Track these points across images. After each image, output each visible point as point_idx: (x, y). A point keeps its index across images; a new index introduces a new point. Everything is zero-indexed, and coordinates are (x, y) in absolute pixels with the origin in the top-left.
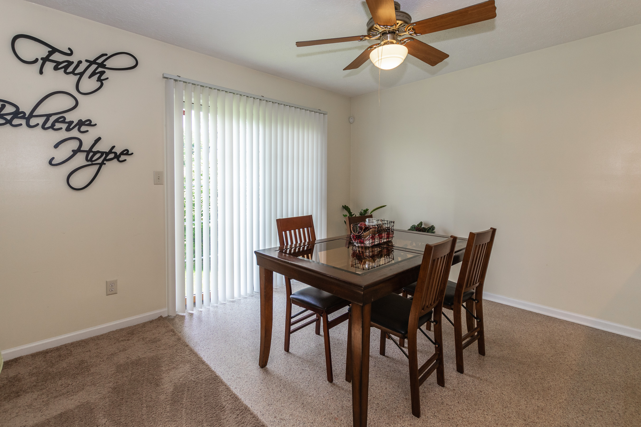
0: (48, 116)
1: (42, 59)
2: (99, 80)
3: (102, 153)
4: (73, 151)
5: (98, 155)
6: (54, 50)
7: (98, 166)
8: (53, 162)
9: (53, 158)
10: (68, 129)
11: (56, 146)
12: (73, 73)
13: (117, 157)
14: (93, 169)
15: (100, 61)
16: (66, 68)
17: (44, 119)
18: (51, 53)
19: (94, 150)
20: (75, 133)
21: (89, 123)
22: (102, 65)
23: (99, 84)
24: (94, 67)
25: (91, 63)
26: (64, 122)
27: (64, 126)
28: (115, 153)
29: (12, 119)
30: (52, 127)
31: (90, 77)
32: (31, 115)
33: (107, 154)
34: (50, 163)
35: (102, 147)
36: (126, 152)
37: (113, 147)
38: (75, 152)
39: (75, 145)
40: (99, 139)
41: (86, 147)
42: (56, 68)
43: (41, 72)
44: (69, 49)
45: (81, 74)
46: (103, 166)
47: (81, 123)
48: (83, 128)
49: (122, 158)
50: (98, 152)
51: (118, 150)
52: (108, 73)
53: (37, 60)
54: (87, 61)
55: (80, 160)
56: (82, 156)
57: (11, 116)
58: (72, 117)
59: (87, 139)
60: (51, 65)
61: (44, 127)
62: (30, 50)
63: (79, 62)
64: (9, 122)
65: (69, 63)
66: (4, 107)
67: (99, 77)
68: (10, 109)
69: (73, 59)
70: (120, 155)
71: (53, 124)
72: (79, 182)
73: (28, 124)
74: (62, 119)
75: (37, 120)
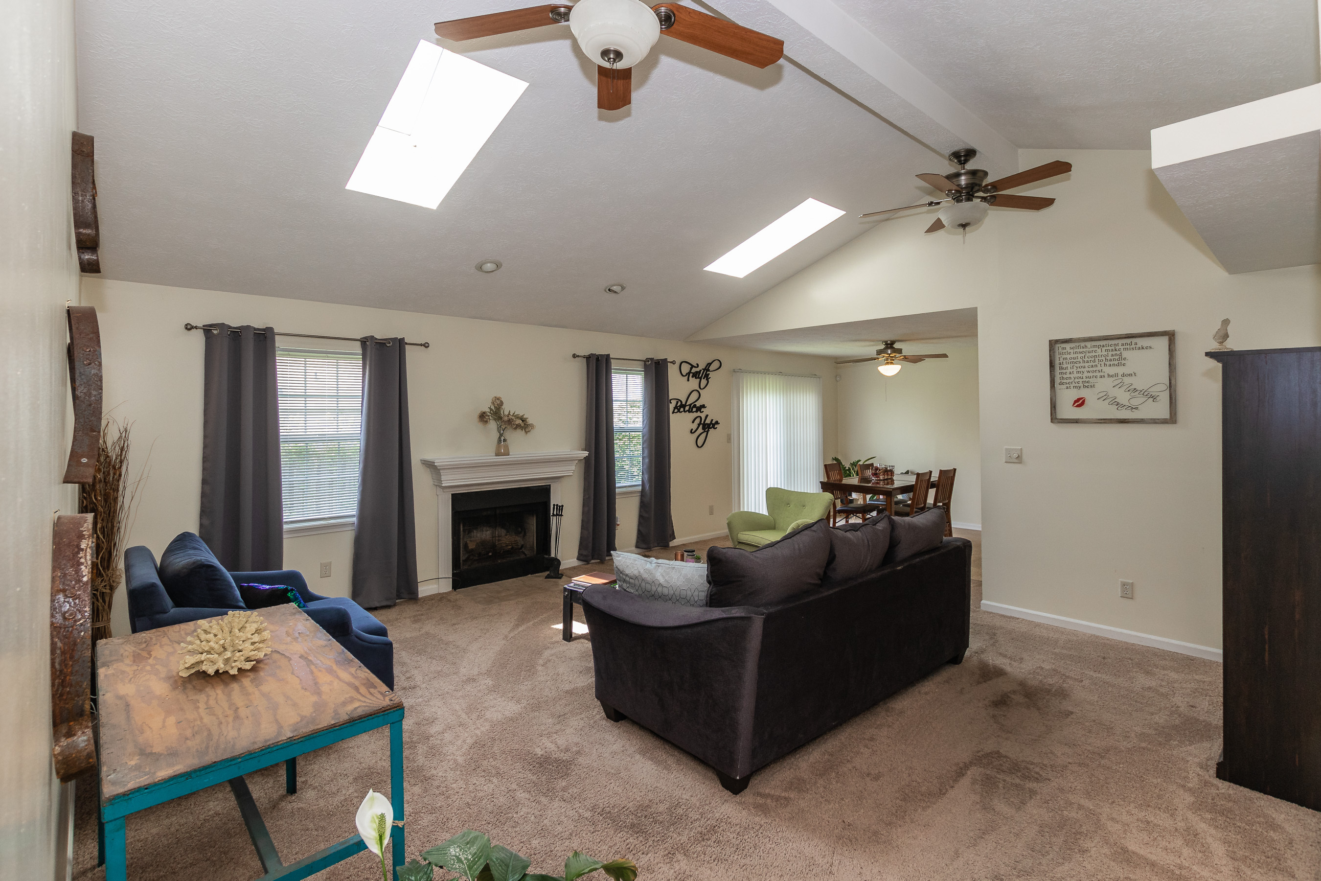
0: (690, 405)
1: (688, 372)
2: (707, 379)
5: (707, 426)
6: (692, 366)
7: (706, 432)
8: (692, 432)
9: (692, 430)
10: (696, 411)
11: (693, 422)
12: (698, 378)
14: (705, 435)
15: (707, 368)
16: (696, 375)
17: (689, 407)
18: (691, 369)
20: (699, 414)
21: (703, 406)
22: (708, 370)
23: (707, 381)
24: (705, 371)
27: (694, 410)
29: (680, 409)
31: (704, 378)
32: (685, 406)
33: (710, 425)
35: (708, 421)
36: (717, 423)
37: (712, 420)
38: (699, 425)
39: (698, 421)
40: (707, 416)
41: (702, 421)
42: (692, 377)
43: (688, 380)
44: (697, 364)
45: (701, 378)
46: (709, 432)
47: (701, 407)
48: (702, 410)
49: (716, 426)
50: (706, 424)
51: (713, 422)
52: (711, 375)
53: (687, 374)
54: (703, 369)
55: (700, 430)
56: (701, 426)
57: (680, 407)
58: (698, 404)
59: (703, 416)
60: (691, 375)
61: (689, 412)
62: (686, 369)
63: (701, 371)
64: (679, 411)
65: (697, 372)
66: (677, 402)
67: (707, 377)
68: (679, 403)
69: (698, 370)
70: (713, 425)
71: (692, 410)
72: (700, 443)
73: (685, 411)
74: (695, 406)
75: (687, 408)
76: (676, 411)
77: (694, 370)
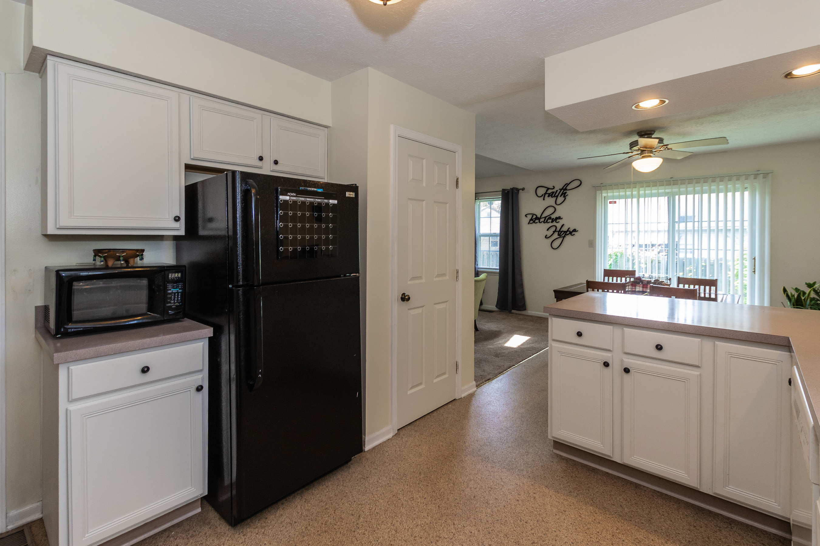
0: (546, 217)
1: (544, 194)
2: (564, 197)
3: (565, 232)
4: (553, 231)
5: (563, 233)
6: (548, 189)
7: (562, 238)
8: (547, 237)
9: (546, 235)
10: (552, 222)
11: (548, 230)
12: (554, 196)
13: (571, 233)
14: (561, 240)
15: (564, 188)
16: (552, 195)
17: (544, 219)
18: (547, 190)
19: (561, 230)
20: (554, 223)
21: (559, 218)
22: (566, 189)
23: (564, 198)
24: (562, 191)
25: (561, 190)
26: (550, 219)
27: (550, 221)
28: (570, 231)
29: (535, 220)
30: (547, 222)
31: (560, 196)
32: (540, 218)
33: (566, 232)
34: (546, 237)
35: (565, 229)
36: (575, 230)
37: (569, 228)
38: (554, 232)
39: (553, 229)
40: (563, 225)
41: (558, 229)
42: (548, 196)
43: (544, 199)
44: (554, 186)
45: (557, 196)
46: (565, 238)
47: (557, 218)
48: (558, 221)
49: (573, 233)
50: (563, 231)
51: (571, 230)
52: (568, 192)
53: (543, 195)
54: (559, 189)
55: (556, 235)
56: (556, 234)
57: (535, 219)
58: (553, 216)
59: (559, 226)
60: (547, 195)
61: (544, 222)
62: (541, 191)
63: (557, 191)
64: (534, 222)
65: (553, 192)
66: (533, 216)
67: (564, 195)
68: (535, 217)
69: (555, 190)
70: (572, 232)
71: (547, 221)
72: (556, 244)
73: (540, 222)
74: (550, 218)
75: (542, 220)
76: (532, 222)
77: (550, 191)
